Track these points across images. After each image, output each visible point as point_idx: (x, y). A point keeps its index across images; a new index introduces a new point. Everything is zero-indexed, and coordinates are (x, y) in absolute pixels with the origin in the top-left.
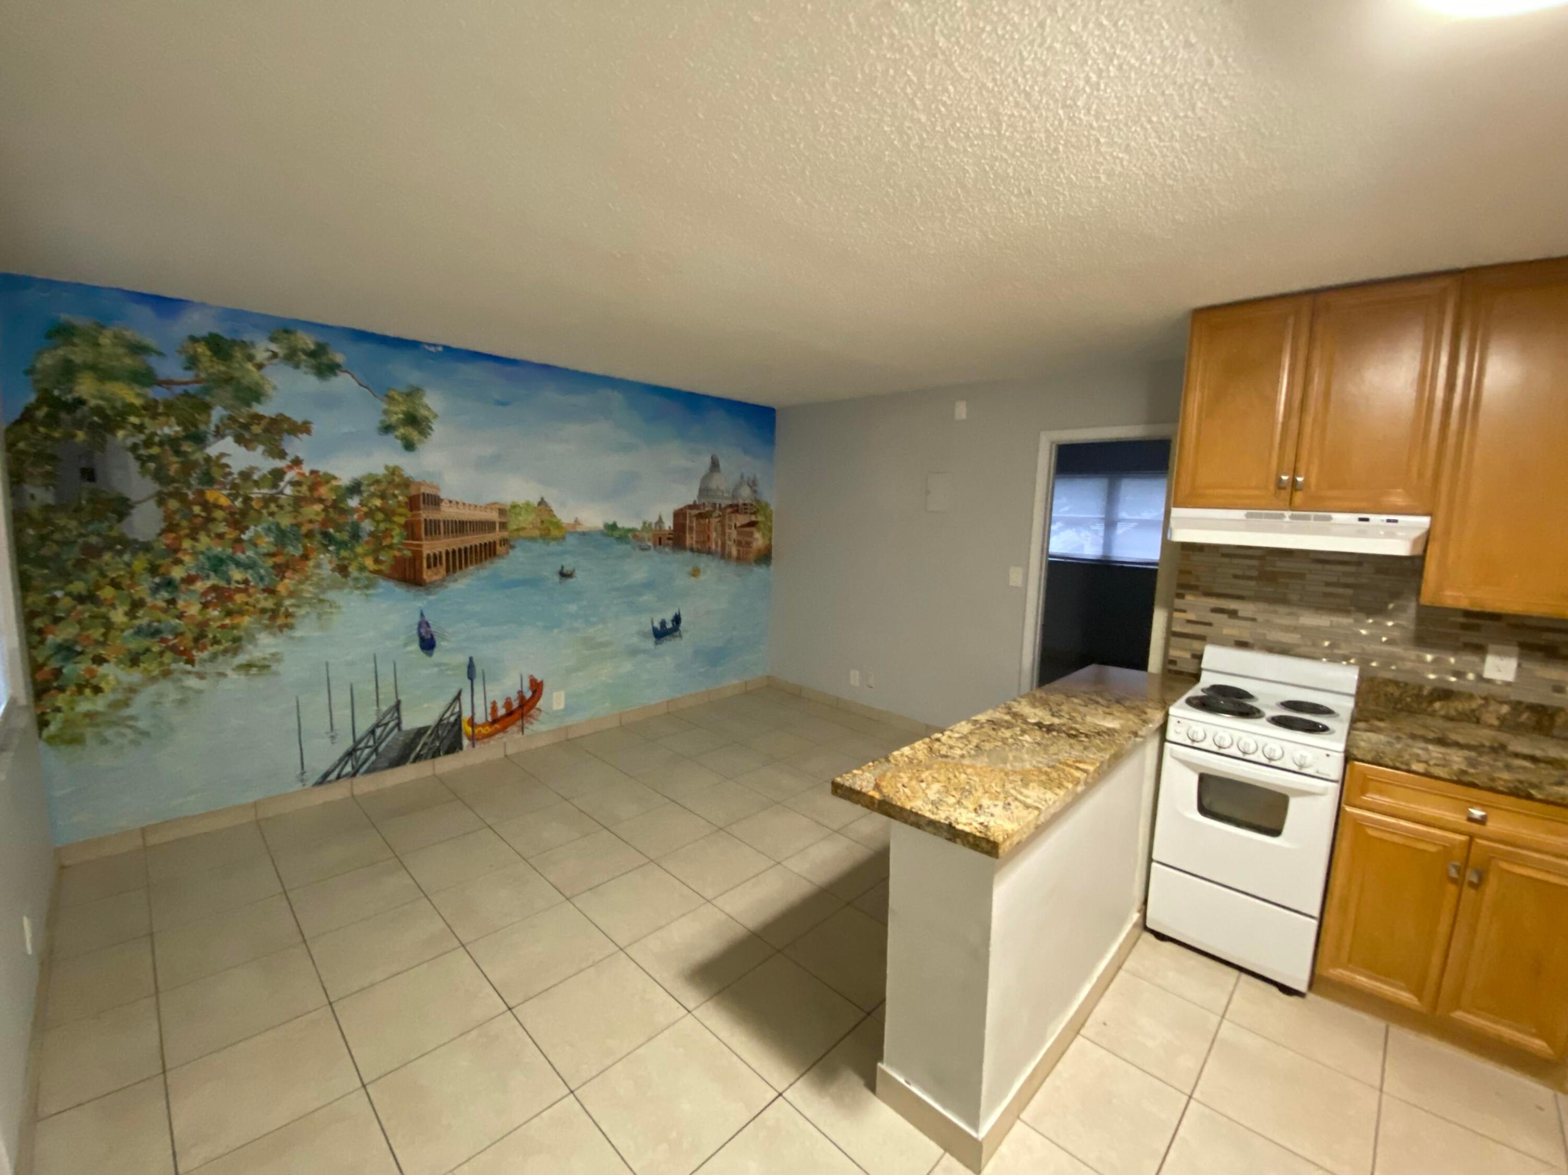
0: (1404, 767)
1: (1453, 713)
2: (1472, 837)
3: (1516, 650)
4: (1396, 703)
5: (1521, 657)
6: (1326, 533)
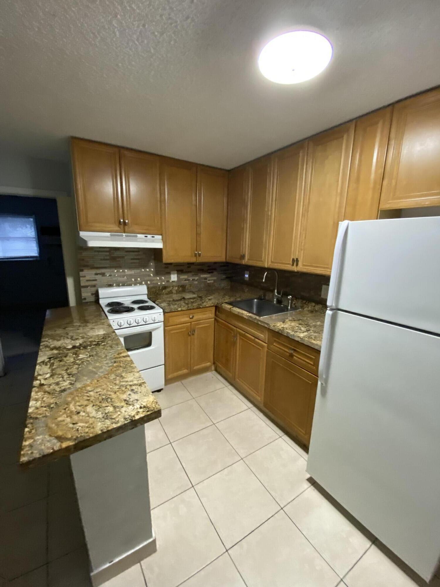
0: (177, 310)
1: (167, 292)
2: (191, 322)
3: (176, 272)
5: (178, 274)
6: (136, 241)
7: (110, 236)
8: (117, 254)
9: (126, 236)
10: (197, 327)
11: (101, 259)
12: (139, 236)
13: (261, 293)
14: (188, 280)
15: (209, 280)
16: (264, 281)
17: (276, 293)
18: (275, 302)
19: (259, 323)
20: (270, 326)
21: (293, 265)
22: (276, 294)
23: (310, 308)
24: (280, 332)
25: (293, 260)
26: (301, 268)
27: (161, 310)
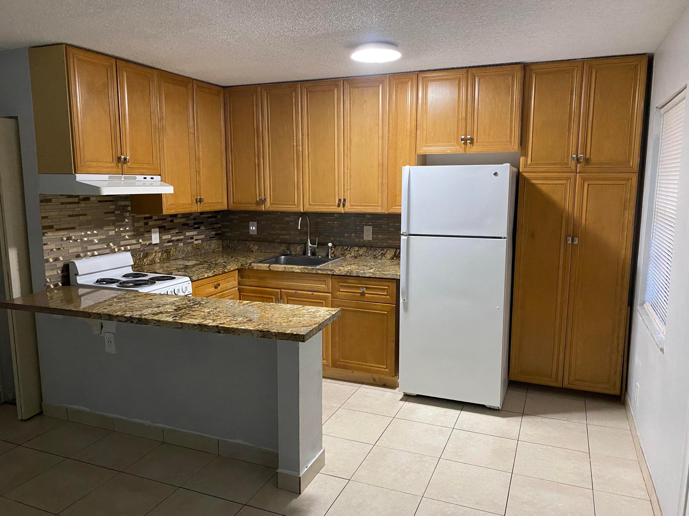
0: (204, 278)
1: (149, 262)
2: (215, 294)
3: (158, 230)
5: (160, 232)
7: (108, 179)
11: (70, 216)
12: (137, 178)
13: (283, 248)
14: (172, 241)
15: (196, 240)
16: (299, 228)
17: (309, 243)
18: (309, 255)
19: (320, 272)
20: (335, 271)
21: (339, 206)
22: (310, 245)
23: (353, 254)
24: (348, 274)
25: (340, 200)
26: (349, 208)
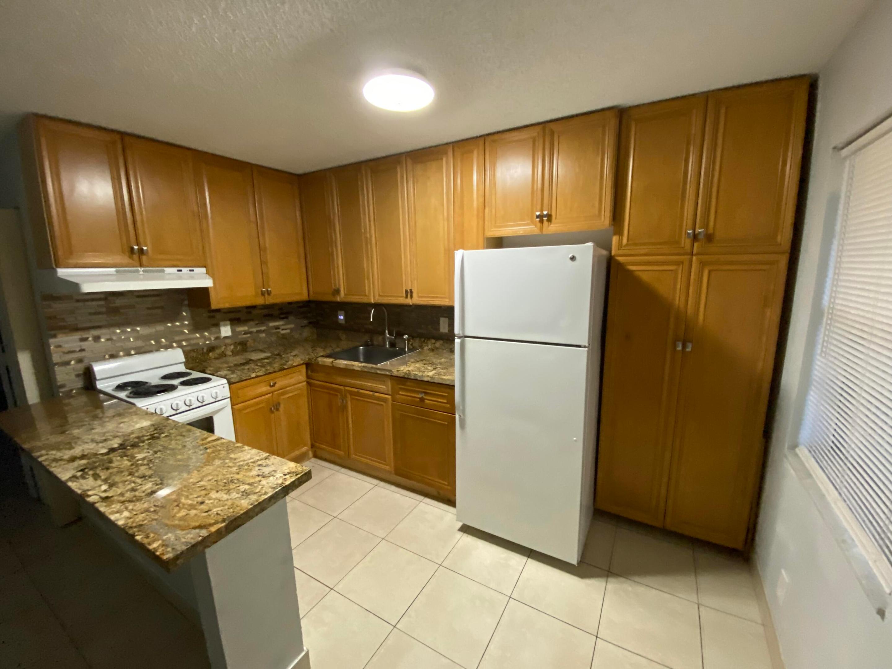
0: (249, 378)
1: (216, 356)
2: (272, 392)
3: (228, 322)
4: (196, 360)
5: (232, 325)
6: (163, 279)
7: (115, 273)
8: (119, 302)
9: (143, 271)
10: (282, 397)
11: (91, 314)
12: (168, 270)
13: (366, 338)
14: (251, 333)
15: (283, 330)
16: (371, 320)
17: (387, 334)
18: (387, 346)
19: (378, 372)
20: (392, 372)
21: (407, 297)
22: (388, 336)
23: (430, 347)
24: (406, 376)
25: (406, 291)
26: (416, 300)
27: (225, 381)
